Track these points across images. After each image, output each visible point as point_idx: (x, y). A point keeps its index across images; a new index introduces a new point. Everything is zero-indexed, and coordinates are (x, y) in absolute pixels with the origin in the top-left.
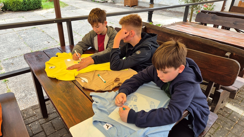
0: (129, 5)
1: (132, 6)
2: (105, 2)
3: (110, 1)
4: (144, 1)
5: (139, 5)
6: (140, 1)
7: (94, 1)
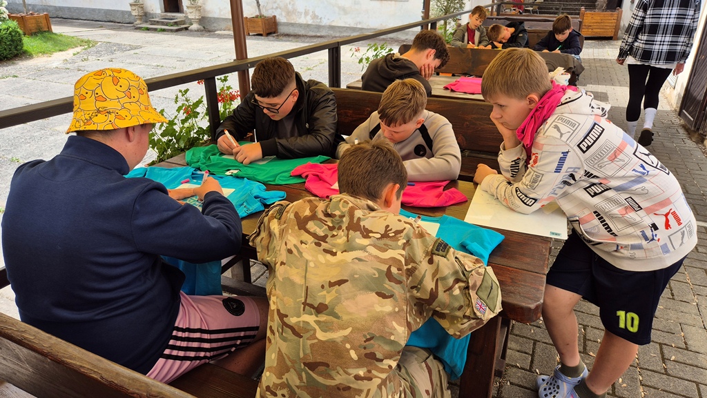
0: (261, 33)
1: (268, 34)
2: (182, 28)
3: (195, 26)
4: (292, 22)
5: (279, 31)
6: (282, 21)
7: (148, 29)
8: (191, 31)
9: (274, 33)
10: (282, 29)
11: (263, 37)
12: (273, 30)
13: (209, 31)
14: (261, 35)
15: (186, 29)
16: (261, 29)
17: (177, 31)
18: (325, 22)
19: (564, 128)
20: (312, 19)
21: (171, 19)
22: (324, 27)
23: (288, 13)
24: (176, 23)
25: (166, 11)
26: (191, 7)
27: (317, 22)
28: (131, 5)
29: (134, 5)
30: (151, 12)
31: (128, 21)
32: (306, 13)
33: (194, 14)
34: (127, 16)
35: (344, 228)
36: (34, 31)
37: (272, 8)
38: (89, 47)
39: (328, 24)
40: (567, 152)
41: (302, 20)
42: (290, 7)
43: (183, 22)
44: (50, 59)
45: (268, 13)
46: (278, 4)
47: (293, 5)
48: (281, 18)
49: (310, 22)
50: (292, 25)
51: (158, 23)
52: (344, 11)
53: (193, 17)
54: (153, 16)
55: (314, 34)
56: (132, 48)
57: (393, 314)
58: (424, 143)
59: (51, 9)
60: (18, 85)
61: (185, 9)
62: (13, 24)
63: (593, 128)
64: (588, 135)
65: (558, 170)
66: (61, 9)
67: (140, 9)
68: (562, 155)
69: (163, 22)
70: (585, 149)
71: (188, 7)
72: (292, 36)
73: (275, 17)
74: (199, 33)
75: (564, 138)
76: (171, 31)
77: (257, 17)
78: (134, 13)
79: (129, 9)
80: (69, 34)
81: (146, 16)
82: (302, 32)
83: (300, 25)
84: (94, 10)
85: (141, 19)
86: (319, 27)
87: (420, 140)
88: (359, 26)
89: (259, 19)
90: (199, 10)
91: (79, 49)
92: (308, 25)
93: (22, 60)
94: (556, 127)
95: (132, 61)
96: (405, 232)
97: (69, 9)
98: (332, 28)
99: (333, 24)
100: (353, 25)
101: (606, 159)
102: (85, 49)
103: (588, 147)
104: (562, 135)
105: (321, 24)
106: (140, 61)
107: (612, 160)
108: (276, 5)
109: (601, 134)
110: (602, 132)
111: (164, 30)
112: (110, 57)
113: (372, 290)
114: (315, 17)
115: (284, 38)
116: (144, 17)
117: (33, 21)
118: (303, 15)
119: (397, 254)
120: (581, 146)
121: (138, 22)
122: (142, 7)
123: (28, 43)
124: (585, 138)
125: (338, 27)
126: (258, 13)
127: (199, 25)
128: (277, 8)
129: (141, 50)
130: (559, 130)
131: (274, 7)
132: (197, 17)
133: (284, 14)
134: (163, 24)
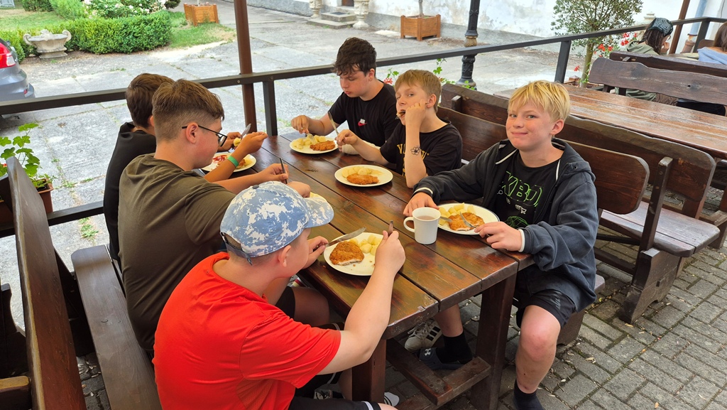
1: (424, 38)
2: (346, 26)
3: (360, 23)
4: (459, 24)
5: (443, 35)
6: (448, 22)
8: (355, 29)
9: (436, 36)
10: (446, 33)
11: (415, 42)
12: (434, 33)
16: (416, 31)
17: (340, 28)
18: (496, 26)
21: (343, 14)
22: (493, 32)
23: (456, 12)
25: (341, 4)
26: (358, 2)
30: (329, 5)
33: (359, 10)
39: (499, 29)
42: (458, 5)
43: (350, 18)
45: (431, 12)
48: (447, 19)
50: (458, 27)
51: (328, 17)
54: (328, 9)
67: (317, 2)
69: (332, 17)
73: (439, 16)
77: (416, 16)
78: (312, 6)
81: (324, 9)
89: (417, 20)
90: (366, 5)
98: (503, 35)
111: (327, 26)
116: (320, 11)
117: (201, 12)
127: (366, 22)
128: (444, 5)
132: (362, 13)
133: (450, 13)
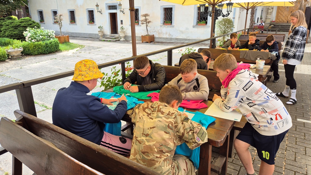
0: (148, 41)
1: (151, 42)
2: (117, 40)
3: (122, 39)
4: (161, 37)
5: (155, 41)
6: (157, 37)
7: (104, 41)
8: (121, 41)
9: (153, 41)
10: (156, 40)
11: (148, 43)
12: (153, 40)
13: (128, 41)
14: (148, 42)
15: (119, 40)
16: (148, 40)
17: (115, 41)
18: (174, 37)
19: (237, 82)
20: (169, 36)
21: (114, 37)
22: (173, 39)
23: (159, 33)
24: (115, 38)
25: (112, 33)
26: (121, 32)
27: (170, 37)
28: (99, 31)
29: (100, 32)
30: (106, 34)
31: (97, 37)
32: (166, 33)
33: (122, 35)
34: (97, 36)
35: (156, 111)
36: (63, 42)
37: (153, 32)
38: (82, 48)
39: (175, 38)
40: (239, 91)
41: (165, 36)
42: (160, 31)
43: (118, 38)
44: (68, 52)
45: (151, 34)
46: (155, 30)
47: (161, 30)
48: (156, 36)
49: (168, 37)
50: (161, 38)
51: (108, 38)
52: (182, 32)
53: (122, 36)
54: (107, 35)
55: (169, 42)
56: (98, 48)
57: (169, 139)
58: (197, 85)
59: (69, 33)
60: (56, 62)
61: (119, 32)
62: (56, 40)
63: (249, 82)
64: (246, 85)
65: (236, 97)
66: (73, 33)
67: (102, 33)
68: (237, 92)
70: (245, 90)
71: (120, 32)
72: (160, 42)
73: (154, 35)
74: (124, 42)
75: (237, 85)
76: (113, 41)
77: (146, 35)
78: (99, 35)
79: (98, 33)
80: (75, 43)
81: (104, 36)
82: (164, 41)
83: (164, 38)
84: (85, 34)
85: (102, 37)
86: (171, 39)
87: (196, 84)
88: (188, 38)
89: (147, 36)
90: (124, 33)
91: (78, 49)
92: (167, 38)
93: (58, 53)
94: (235, 82)
95: (97, 53)
96: (175, 113)
97: (76, 33)
98: (177, 39)
99: (177, 38)
100: (185, 38)
101: (254, 94)
102: (81, 49)
103: (247, 89)
104: (236, 84)
105: (172, 38)
106: (101, 53)
107: (256, 94)
108: (154, 30)
109: (252, 85)
110: (252, 84)
111: (110, 41)
112: (89, 52)
113: (163, 131)
114: (170, 35)
115: (157, 44)
116: (103, 36)
117: (63, 38)
118: (165, 34)
119: (172, 120)
120: (244, 88)
121: (101, 38)
122: (103, 32)
123: (61, 46)
124: (246, 86)
125: (179, 39)
126: (147, 34)
127: (124, 39)
128: (155, 32)
129: (101, 49)
130: (235, 83)
131: (154, 31)
132: (123, 36)
133: (157, 34)
134: (110, 38)
